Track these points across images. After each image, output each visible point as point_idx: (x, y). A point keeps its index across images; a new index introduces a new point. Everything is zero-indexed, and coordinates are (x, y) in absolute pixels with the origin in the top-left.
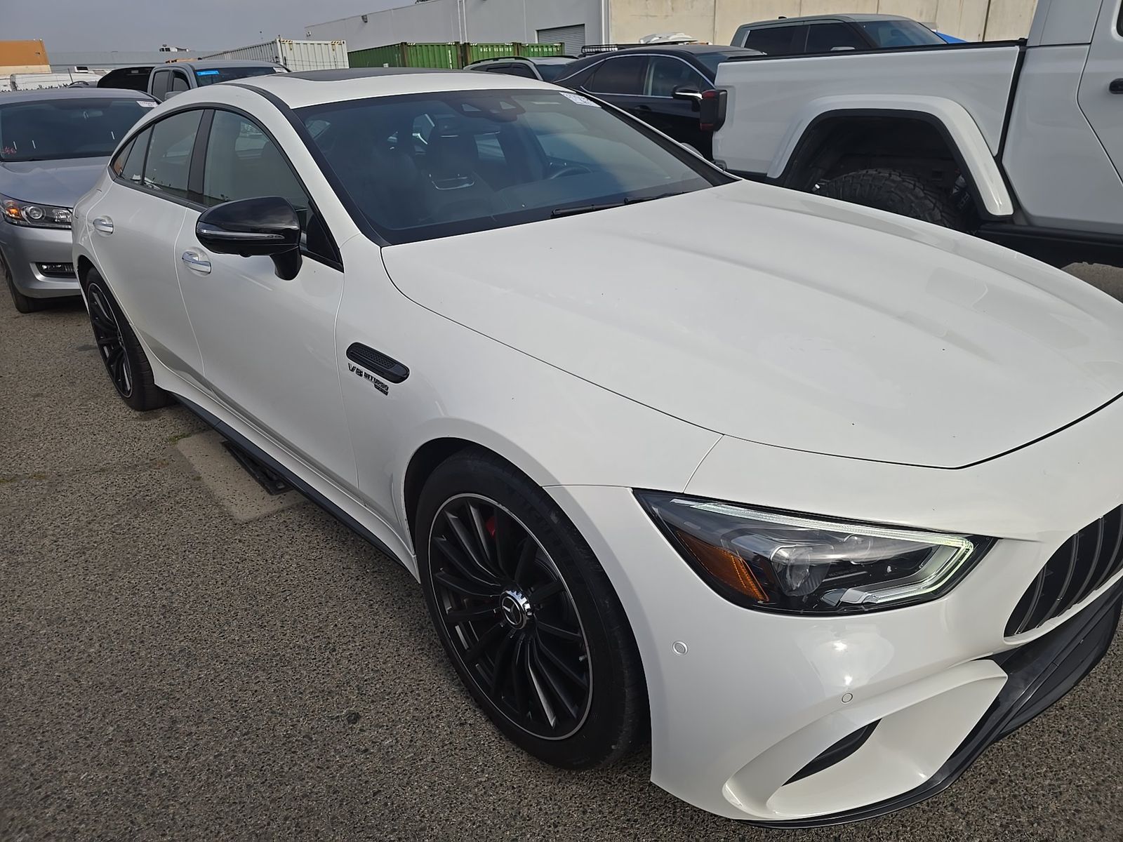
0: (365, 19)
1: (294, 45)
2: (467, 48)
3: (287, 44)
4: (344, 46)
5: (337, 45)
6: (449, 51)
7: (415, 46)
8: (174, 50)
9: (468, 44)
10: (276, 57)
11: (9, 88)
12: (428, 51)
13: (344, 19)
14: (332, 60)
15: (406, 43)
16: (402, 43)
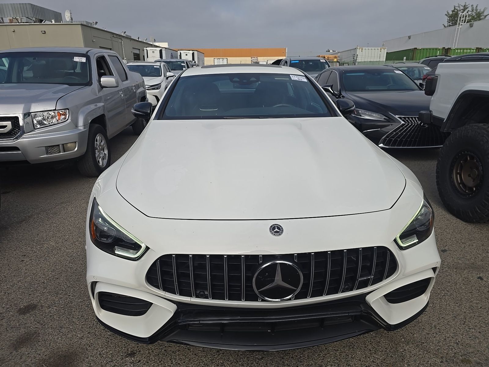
0: (409, 37)
1: (364, 50)
2: (449, 51)
3: (361, 49)
4: (386, 50)
5: (382, 49)
6: (438, 52)
7: (421, 49)
8: (331, 51)
9: (450, 48)
10: (354, 55)
11: (266, 64)
12: (427, 51)
13: (400, 38)
14: (379, 55)
15: (416, 48)
16: (414, 48)
